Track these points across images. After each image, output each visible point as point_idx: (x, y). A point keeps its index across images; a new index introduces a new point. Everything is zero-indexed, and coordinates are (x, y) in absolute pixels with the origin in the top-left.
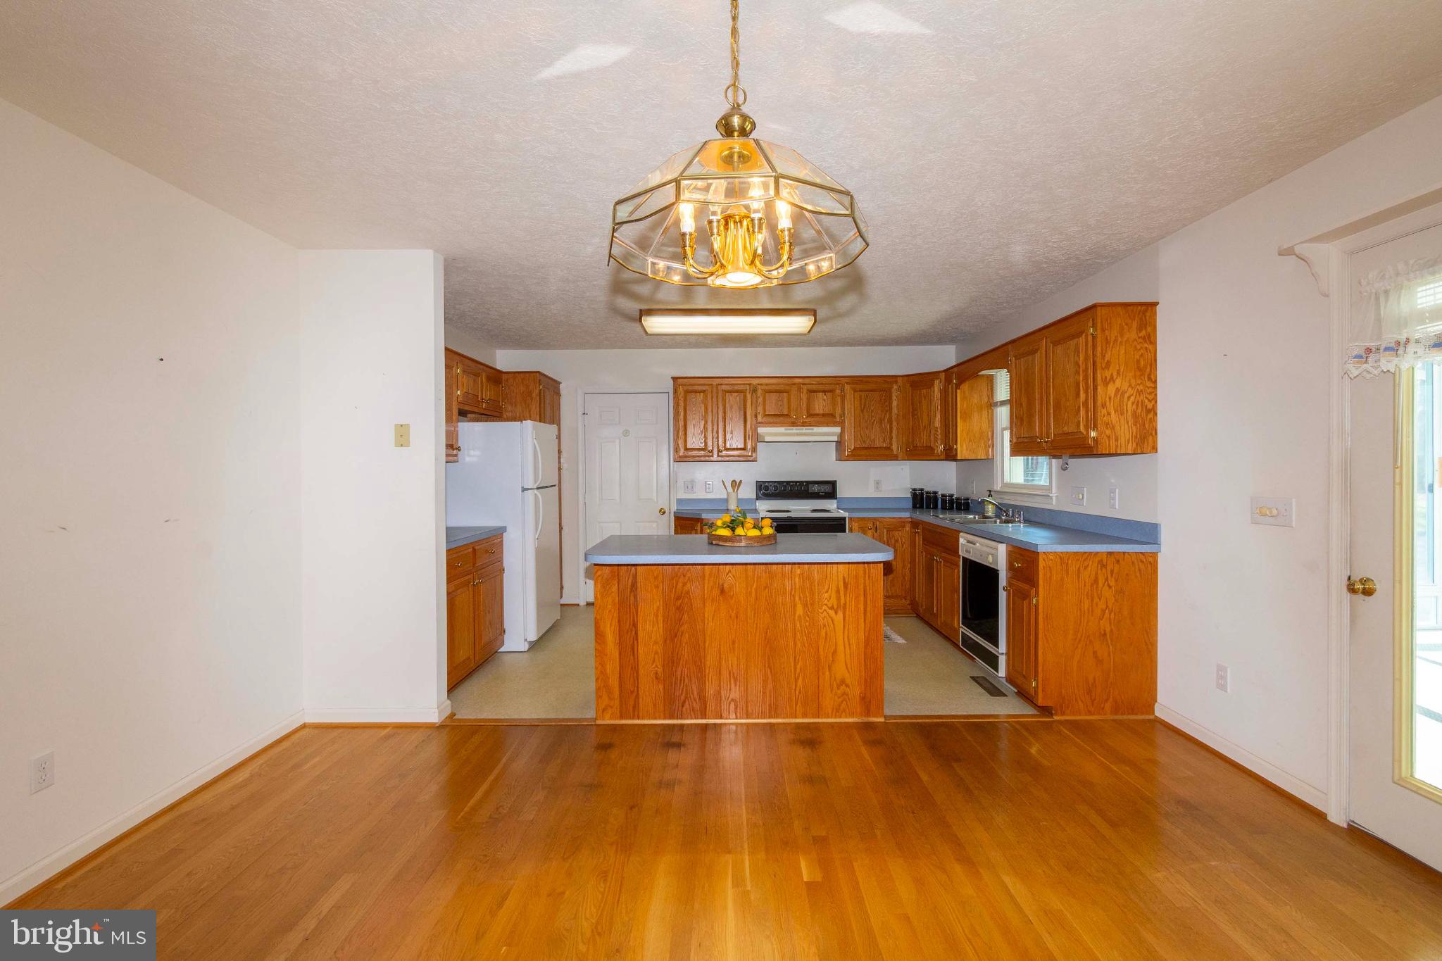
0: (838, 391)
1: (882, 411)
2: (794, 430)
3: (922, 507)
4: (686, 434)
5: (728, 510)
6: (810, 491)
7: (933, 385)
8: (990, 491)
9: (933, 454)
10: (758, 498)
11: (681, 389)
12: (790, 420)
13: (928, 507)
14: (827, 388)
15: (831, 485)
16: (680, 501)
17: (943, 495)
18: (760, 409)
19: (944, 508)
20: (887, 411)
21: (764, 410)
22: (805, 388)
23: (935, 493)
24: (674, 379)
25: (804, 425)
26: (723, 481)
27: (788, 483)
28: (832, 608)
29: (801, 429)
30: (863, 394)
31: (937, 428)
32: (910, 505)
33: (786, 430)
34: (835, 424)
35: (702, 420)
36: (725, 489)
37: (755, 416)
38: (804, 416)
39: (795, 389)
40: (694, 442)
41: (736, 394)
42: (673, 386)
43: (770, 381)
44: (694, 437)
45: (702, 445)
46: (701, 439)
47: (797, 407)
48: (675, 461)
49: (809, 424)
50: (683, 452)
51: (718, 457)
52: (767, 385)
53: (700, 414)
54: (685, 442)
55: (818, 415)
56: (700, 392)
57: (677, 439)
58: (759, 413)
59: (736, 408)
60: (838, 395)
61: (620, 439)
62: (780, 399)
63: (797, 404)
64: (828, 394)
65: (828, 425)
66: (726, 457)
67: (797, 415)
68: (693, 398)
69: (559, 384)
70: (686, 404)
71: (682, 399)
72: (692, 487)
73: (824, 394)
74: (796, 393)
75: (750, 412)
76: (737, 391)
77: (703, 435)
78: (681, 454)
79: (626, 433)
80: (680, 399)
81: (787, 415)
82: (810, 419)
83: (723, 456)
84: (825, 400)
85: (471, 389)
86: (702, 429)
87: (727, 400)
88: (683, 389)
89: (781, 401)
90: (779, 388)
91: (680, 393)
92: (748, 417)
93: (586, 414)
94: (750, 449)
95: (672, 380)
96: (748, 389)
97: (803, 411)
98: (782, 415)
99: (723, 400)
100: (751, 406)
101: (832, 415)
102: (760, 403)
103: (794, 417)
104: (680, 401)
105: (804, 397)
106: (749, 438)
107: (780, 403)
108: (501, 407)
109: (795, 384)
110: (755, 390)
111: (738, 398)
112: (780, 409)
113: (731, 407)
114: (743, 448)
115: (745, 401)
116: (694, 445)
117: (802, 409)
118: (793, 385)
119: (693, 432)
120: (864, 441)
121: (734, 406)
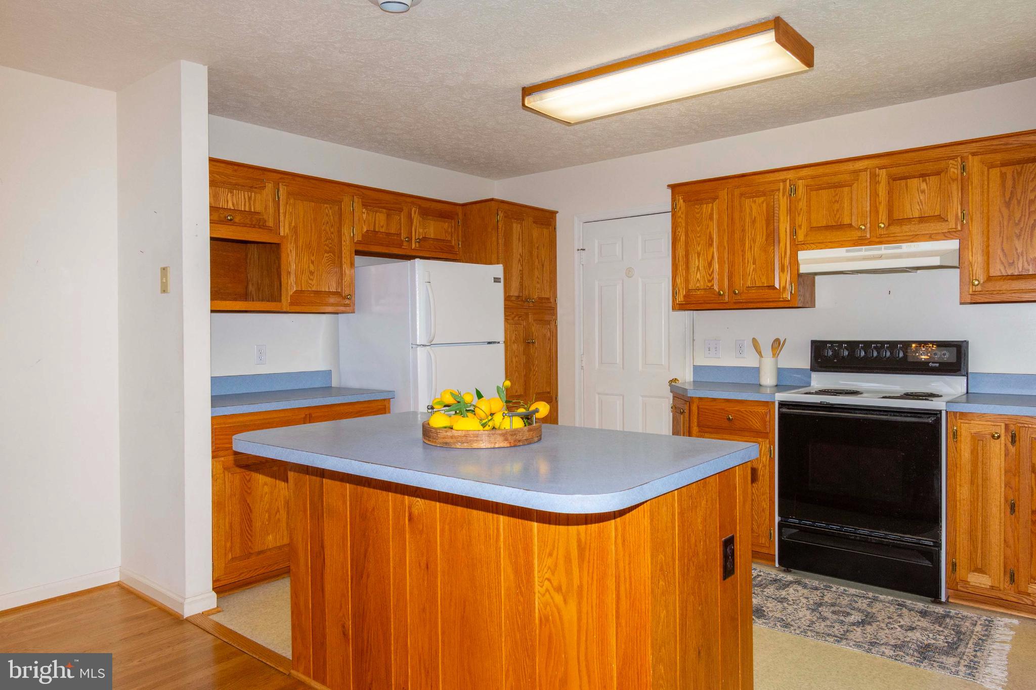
0: (954, 170)
2: (863, 251)
4: (687, 268)
6: (910, 359)
10: (813, 369)
12: (856, 234)
14: (930, 167)
15: (955, 349)
16: (697, 369)
18: (802, 220)
21: (809, 220)
22: (883, 173)
24: (674, 188)
25: (882, 240)
26: (756, 341)
29: (876, 249)
30: (1009, 170)
33: (847, 251)
35: (711, 245)
36: (760, 353)
37: (794, 233)
38: (882, 226)
39: (865, 177)
40: (698, 280)
41: (762, 199)
42: (672, 198)
43: (820, 170)
44: (698, 273)
45: (710, 285)
46: (708, 276)
47: (868, 209)
48: (674, 309)
49: (892, 239)
50: (685, 296)
51: (735, 303)
52: (813, 177)
53: (708, 234)
54: (687, 281)
55: (909, 220)
56: (707, 203)
57: (676, 276)
58: (800, 226)
59: (761, 223)
60: (954, 178)
61: (623, 280)
62: (837, 198)
63: (868, 204)
64: (933, 180)
65: (931, 237)
66: (746, 303)
67: (868, 225)
68: (698, 213)
69: (555, 217)
70: (687, 223)
71: (683, 216)
72: (716, 348)
73: (924, 181)
74: (868, 184)
75: (784, 226)
76: (764, 194)
77: (711, 270)
78: (680, 299)
79: (629, 272)
80: (680, 217)
81: (850, 225)
82: (895, 229)
83: (741, 301)
84: (923, 192)
85: (382, 227)
86: (709, 260)
87: (748, 210)
88: (684, 201)
89: (838, 202)
90: (835, 179)
91: (680, 208)
92: (782, 235)
93: (584, 250)
94: (784, 288)
95: (670, 191)
96: (781, 188)
97: (880, 217)
98: (840, 227)
99: (741, 211)
100: (787, 216)
101: (941, 218)
102: (801, 209)
103: (863, 228)
104: (680, 220)
105: (882, 190)
106: (782, 269)
107: (836, 206)
108: (453, 247)
109: (865, 170)
110: (794, 190)
111: (765, 205)
112: (837, 216)
113: (754, 221)
114: (772, 287)
115: (777, 209)
116: (698, 285)
117: (877, 212)
118: (860, 171)
119: (697, 265)
120: (1009, 263)
121: (758, 220)
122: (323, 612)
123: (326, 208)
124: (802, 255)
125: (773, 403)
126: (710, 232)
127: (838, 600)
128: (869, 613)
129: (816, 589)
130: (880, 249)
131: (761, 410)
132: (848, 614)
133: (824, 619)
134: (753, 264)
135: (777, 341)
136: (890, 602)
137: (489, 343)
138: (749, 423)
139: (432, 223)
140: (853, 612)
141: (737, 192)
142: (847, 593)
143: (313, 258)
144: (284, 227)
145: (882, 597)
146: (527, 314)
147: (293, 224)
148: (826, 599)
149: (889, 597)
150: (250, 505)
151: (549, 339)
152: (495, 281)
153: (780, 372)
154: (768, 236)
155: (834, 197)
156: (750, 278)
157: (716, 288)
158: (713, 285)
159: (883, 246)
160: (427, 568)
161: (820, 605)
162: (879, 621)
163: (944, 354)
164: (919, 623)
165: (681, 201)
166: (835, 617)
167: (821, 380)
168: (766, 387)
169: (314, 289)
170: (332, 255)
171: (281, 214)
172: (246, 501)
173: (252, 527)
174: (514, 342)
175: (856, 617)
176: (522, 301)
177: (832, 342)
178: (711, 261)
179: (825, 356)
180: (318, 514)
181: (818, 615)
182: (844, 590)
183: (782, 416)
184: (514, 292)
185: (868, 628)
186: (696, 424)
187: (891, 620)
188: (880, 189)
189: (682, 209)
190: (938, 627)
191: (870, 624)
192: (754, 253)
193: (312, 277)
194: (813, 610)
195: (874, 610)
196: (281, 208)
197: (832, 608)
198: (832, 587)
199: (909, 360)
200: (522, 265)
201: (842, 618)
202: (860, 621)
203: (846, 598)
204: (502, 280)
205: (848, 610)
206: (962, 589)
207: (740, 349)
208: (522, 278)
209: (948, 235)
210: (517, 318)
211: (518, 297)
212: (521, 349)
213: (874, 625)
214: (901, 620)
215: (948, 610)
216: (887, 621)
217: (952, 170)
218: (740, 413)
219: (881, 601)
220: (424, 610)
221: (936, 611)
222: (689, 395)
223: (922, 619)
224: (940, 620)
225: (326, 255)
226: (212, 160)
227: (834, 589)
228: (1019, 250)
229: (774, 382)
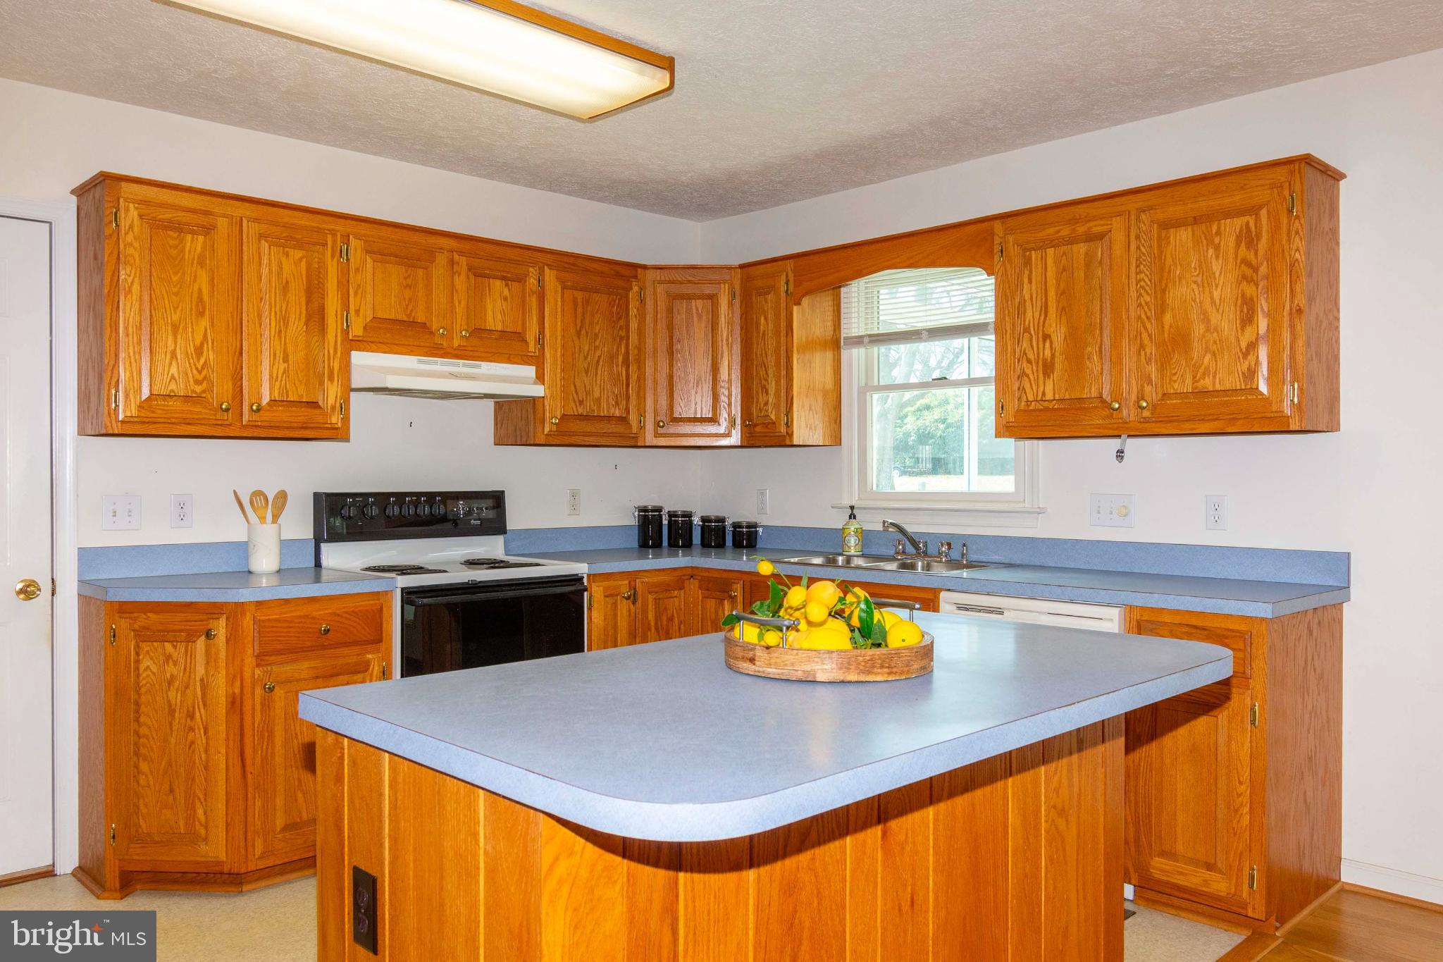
0: (532, 282)
1: (614, 339)
2: (439, 364)
3: (658, 545)
5: (250, 572)
6: (449, 517)
8: (852, 508)
11: (133, 213)
13: (673, 544)
14: (510, 271)
15: (488, 503)
18: (359, 302)
19: (704, 544)
20: (621, 338)
21: (372, 306)
22: (463, 262)
23: (687, 515)
25: (460, 354)
26: (235, 493)
27: (400, 496)
29: (453, 365)
30: (579, 295)
32: (632, 542)
33: (420, 362)
34: (524, 360)
37: (348, 320)
38: (463, 334)
40: (173, 377)
41: (299, 254)
44: (174, 363)
45: (198, 389)
46: (195, 372)
49: (471, 353)
50: (140, 407)
52: (376, 241)
53: (195, 295)
55: (490, 332)
56: (193, 235)
58: (357, 312)
62: (409, 281)
64: (515, 285)
68: (175, 247)
71: (136, 245)
72: (129, 511)
73: (507, 285)
74: (445, 272)
75: (333, 307)
76: (302, 246)
77: (202, 361)
78: (130, 411)
80: (131, 244)
82: (476, 341)
83: (259, 424)
84: (506, 299)
86: (198, 343)
87: (272, 266)
89: (410, 287)
90: (408, 254)
91: (131, 227)
92: (330, 320)
94: (335, 408)
96: (330, 243)
97: (460, 321)
98: (411, 325)
100: (337, 292)
102: (358, 286)
103: (441, 332)
104: (130, 251)
105: (461, 285)
106: (331, 377)
107: (408, 293)
109: (441, 250)
110: (346, 252)
111: (303, 264)
112: (410, 308)
114: (315, 405)
115: (322, 275)
116: (173, 386)
119: (171, 348)
120: (579, 401)
121: (292, 286)
124: (358, 358)
130: (458, 365)
134: (284, 362)
155: (406, 278)
156: (280, 385)
157: (213, 397)
158: (205, 391)
159: (459, 362)
168: (261, 575)
177: (355, 496)
188: (459, 281)
189: (136, 229)
192: (287, 343)
207: (182, 510)
209: (528, 359)
217: (534, 280)
228: (588, 389)
229: (276, 568)
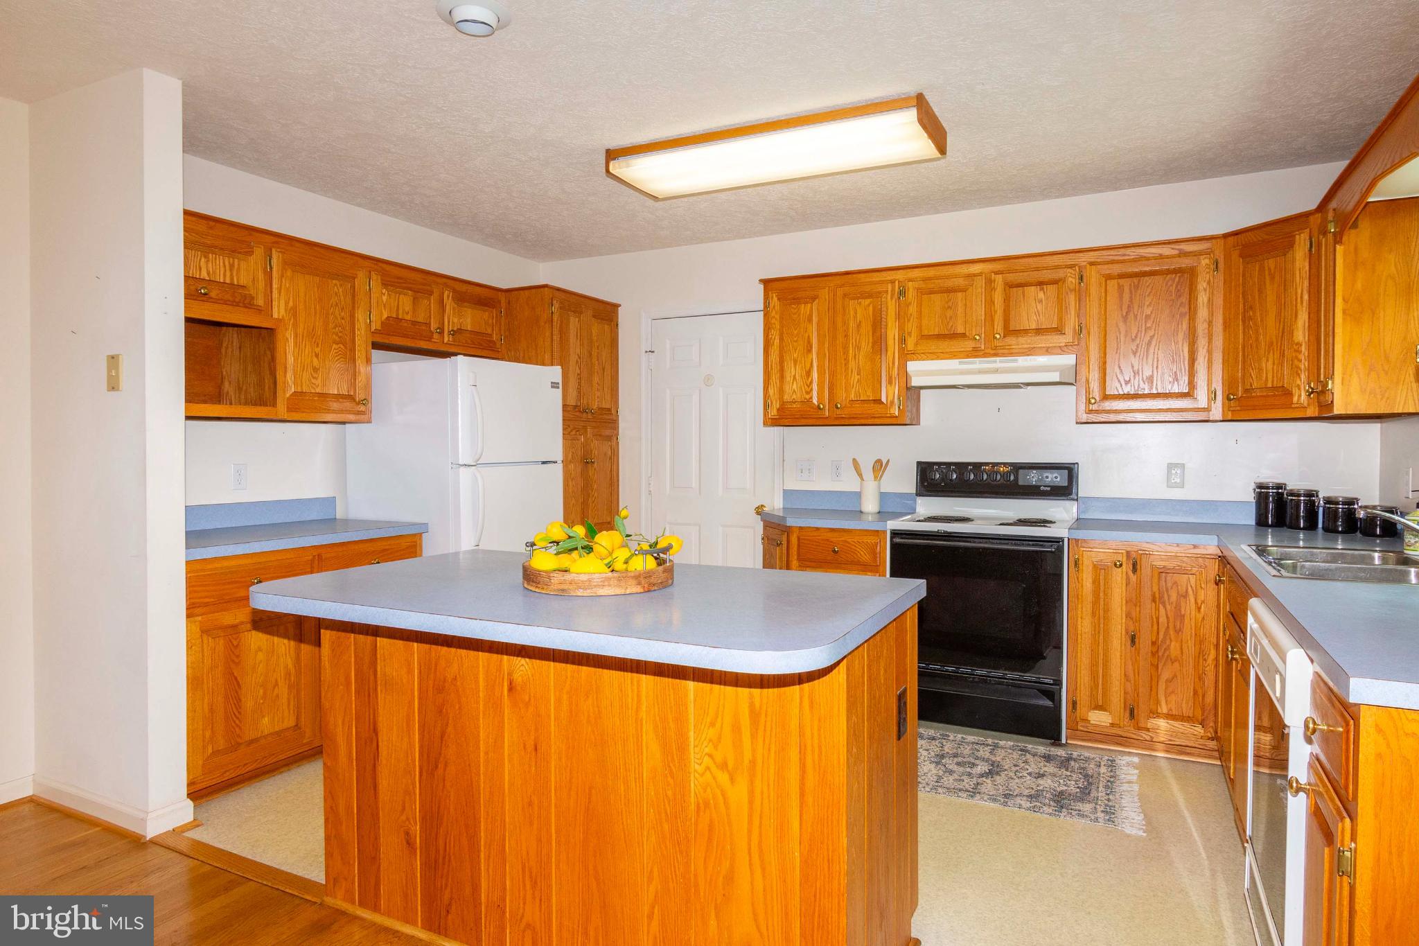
0: (1072, 281)
1: (1173, 317)
2: (978, 363)
3: (1279, 524)
4: (782, 377)
5: (861, 512)
6: (1022, 483)
7: (1291, 245)
9: (1289, 406)
10: (919, 494)
12: (969, 345)
13: (1294, 525)
14: (1047, 275)
15: (1066, 472)
16: (787, 494)
17: (1328, 501)
18: (911, 326)
19: (1330, 529)
20: (1183, 315)
21: (920, 328)
22: (999, 279)
23: (1310, 494)
24: (767, 283)
26: (857, 462)
28: (723, 766)
29: (988, 362)
30: (1126, 283)
31: (1299, 344)
32: (1250, 519)
33: (960, 363)
34: (1063, 350)
35: (810, 351)
36: (860, 475)
37: (903, 341)
38: (998, 336)
39: (980, 283)
40: (794, 391)
41: (868, 301)
42: (764, 296)
43: (931, 272)
44: (795, 383)
45: (808, 397)
46: (806, 387)
47: (983, 318)
48: (765, 424)
49: (1006, 351)
50: (778, 410)
51: (836, 418)
52: (925, 280)
53: (806, 338)
54: (781, 391)
55: (1026, 331)
56: (806, 303)
57: (768, 387)
58: (910, 334)
59: (867, 328)
60: (1072, 287)
61: (700, 391)
62: (950, 304)
63: (983, 313)
64: (1051, 289)
65: (1048, 351)
66: (850, 418)
67: (983, 335)
68: (795, 314)
69: (617, 311)
70: (782, 327)
71: (777, 317)
72: (809, 470)
73: (1042, 289)
74: (983, 290)
75: (892, 333)
76: (870, 296)
77: (810, 380)
78: (773, 412)
79: (708, 380)
80: (774, 317)
81: (963, 335)
82: (1011, 340)
83: (843, 416)
84: (1041, 301)
85: (407, 313)
86: (808, 368)
87: (852, 313)
88: (778, 299)
89: (951, 308)
90: (949, 283)
91: (774, 307)
92: (890, 342)
93: (653, 352)
94: (892, 402)
95: (762, 286)
96: (890, 289)
97: (996, 327)
98: (954, 336)
99: (844, 314)
100: (896, 322)
101: (1059, 330)
102: (911, 315)
103: (978, 338)
104: (774, 321)
105: (998, 297)
106: (890, 382)
107: (949, 313)
108: (494, 343)
109: (980, 274)
110: (902, 293)
111: (871, 308)
112: (950, 325)
113: (859, 326)
114: (879, 401)
115: (884, 313)
116: (794, 397)
117: (993, 321)
118: (975, 275)
119: (793, 374)
120: (1125, 381)
121: (863, 324)
122: (375, 817)
123: (336, 285)
124: (912, 366)
125: (885, 532)
126: (809, 337)
127: (959, 749)
128: (994, 762)
129: (934, 739)
130: (995, 362)
131: (871, 540)
132: (974, 765)
133: (951, 772)
134: (858, 375)
135: (879, 461)
136: (1012, 748)
137: (544, 463)
138: (857, 555)
139: (469, 311)
140: (977, 762)
141: (840, 292)
142: (966, 741)
143: (317, 350)
144: (279, 306)
145: (1002, 743)
146: (585, 428)
147: (291, 304)
148: (946, 748)
149: (1009, 742)
150: (239, 678)
151: (610, 458)
152: (552, 387)
153: (883, 497)
154: (874, 343)
155: (947, 303)
156: (854, 390)
157: (815, 401)
158: (811, 398)
159: (998, 359)
160: (536, 749)
161: (942, 757)
162: (1006, 770)
163: (1056, 477)
164: (1046, 769)
165: (775, 299)
166: (961, 769)
167: (929, 506)
168: (868, 514)
169: (318, 390)
170: (342, 346)
171: (274, 290)
172: (233, 673)
173: (240, 708)
174: (571, 462)
175: (982, 768)
176: (580, 411)
177: (939, 464)
178: (810, 370)
179: (932, 479)
180: (369, 688)
181: (943, 768)
182: (962, 737)
183: (894, 547)
184: (572, 402)
185: (997, 778)
186: (796, 557)
187: (1018, 768)
188: (996, 296)
189: (776, 308)
190: (1065, 772)
191: (998, 773)
192: (859, 362)
193: (315, 375)
194: (937, 763)
195: (998, 759)
196: (274, 284)
197: (956, 760)
198: (949, 736)
199: (1020, 484)
200: (580, 369)
201: (968, 770)
202: (988, 771)
203: (966, 747)
204: (561, 386)
205: (973, 761)
206: (1082, 729)
207: (837, 470)
208: (580, 384)
209: (1065, 349)
210: (574, 432)
211: (576, 406)
212: (579, 470)
213: (1003, 774)
214: (1027, 767)
215: (1070, 752)
216: (1014, 769)
217: (1070, 279)
218: (847, 544)
219: (1002, 748)
220: (530, 804)
221: (1059, 754)
222: (788, 525)
223: (1048, 764)
224: (1065, 763)
225: (334, 346)
226: (186, 213)
227: (951, 738)
228: (1136, 368)
229: (877, 510)
